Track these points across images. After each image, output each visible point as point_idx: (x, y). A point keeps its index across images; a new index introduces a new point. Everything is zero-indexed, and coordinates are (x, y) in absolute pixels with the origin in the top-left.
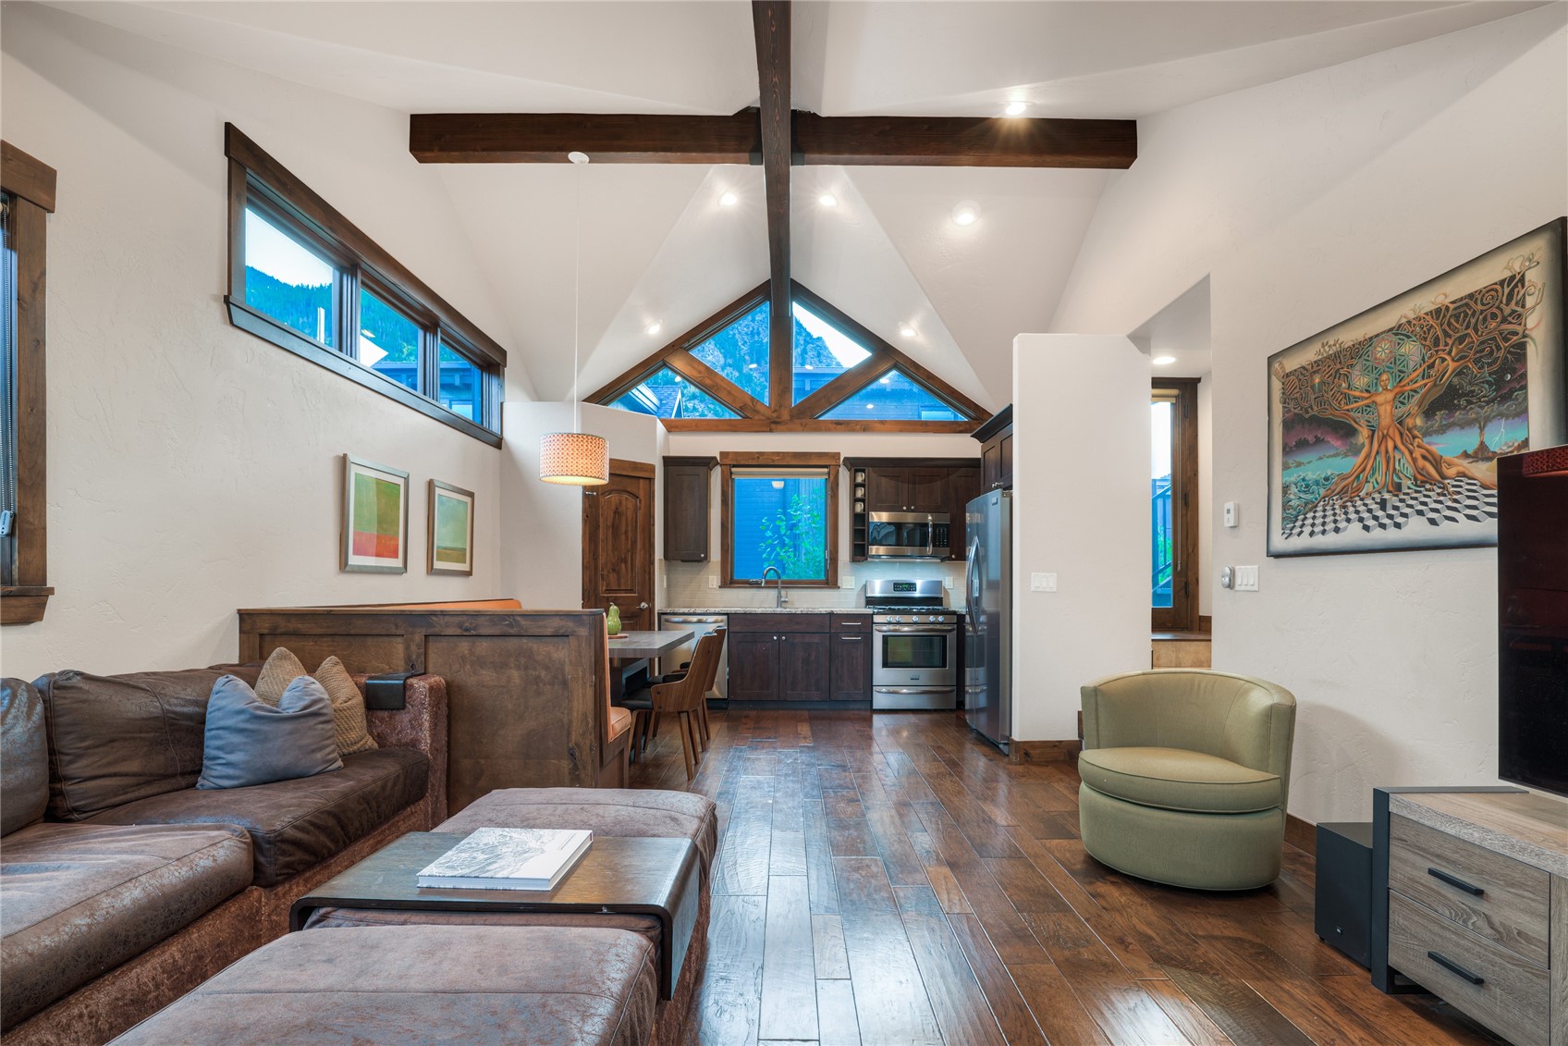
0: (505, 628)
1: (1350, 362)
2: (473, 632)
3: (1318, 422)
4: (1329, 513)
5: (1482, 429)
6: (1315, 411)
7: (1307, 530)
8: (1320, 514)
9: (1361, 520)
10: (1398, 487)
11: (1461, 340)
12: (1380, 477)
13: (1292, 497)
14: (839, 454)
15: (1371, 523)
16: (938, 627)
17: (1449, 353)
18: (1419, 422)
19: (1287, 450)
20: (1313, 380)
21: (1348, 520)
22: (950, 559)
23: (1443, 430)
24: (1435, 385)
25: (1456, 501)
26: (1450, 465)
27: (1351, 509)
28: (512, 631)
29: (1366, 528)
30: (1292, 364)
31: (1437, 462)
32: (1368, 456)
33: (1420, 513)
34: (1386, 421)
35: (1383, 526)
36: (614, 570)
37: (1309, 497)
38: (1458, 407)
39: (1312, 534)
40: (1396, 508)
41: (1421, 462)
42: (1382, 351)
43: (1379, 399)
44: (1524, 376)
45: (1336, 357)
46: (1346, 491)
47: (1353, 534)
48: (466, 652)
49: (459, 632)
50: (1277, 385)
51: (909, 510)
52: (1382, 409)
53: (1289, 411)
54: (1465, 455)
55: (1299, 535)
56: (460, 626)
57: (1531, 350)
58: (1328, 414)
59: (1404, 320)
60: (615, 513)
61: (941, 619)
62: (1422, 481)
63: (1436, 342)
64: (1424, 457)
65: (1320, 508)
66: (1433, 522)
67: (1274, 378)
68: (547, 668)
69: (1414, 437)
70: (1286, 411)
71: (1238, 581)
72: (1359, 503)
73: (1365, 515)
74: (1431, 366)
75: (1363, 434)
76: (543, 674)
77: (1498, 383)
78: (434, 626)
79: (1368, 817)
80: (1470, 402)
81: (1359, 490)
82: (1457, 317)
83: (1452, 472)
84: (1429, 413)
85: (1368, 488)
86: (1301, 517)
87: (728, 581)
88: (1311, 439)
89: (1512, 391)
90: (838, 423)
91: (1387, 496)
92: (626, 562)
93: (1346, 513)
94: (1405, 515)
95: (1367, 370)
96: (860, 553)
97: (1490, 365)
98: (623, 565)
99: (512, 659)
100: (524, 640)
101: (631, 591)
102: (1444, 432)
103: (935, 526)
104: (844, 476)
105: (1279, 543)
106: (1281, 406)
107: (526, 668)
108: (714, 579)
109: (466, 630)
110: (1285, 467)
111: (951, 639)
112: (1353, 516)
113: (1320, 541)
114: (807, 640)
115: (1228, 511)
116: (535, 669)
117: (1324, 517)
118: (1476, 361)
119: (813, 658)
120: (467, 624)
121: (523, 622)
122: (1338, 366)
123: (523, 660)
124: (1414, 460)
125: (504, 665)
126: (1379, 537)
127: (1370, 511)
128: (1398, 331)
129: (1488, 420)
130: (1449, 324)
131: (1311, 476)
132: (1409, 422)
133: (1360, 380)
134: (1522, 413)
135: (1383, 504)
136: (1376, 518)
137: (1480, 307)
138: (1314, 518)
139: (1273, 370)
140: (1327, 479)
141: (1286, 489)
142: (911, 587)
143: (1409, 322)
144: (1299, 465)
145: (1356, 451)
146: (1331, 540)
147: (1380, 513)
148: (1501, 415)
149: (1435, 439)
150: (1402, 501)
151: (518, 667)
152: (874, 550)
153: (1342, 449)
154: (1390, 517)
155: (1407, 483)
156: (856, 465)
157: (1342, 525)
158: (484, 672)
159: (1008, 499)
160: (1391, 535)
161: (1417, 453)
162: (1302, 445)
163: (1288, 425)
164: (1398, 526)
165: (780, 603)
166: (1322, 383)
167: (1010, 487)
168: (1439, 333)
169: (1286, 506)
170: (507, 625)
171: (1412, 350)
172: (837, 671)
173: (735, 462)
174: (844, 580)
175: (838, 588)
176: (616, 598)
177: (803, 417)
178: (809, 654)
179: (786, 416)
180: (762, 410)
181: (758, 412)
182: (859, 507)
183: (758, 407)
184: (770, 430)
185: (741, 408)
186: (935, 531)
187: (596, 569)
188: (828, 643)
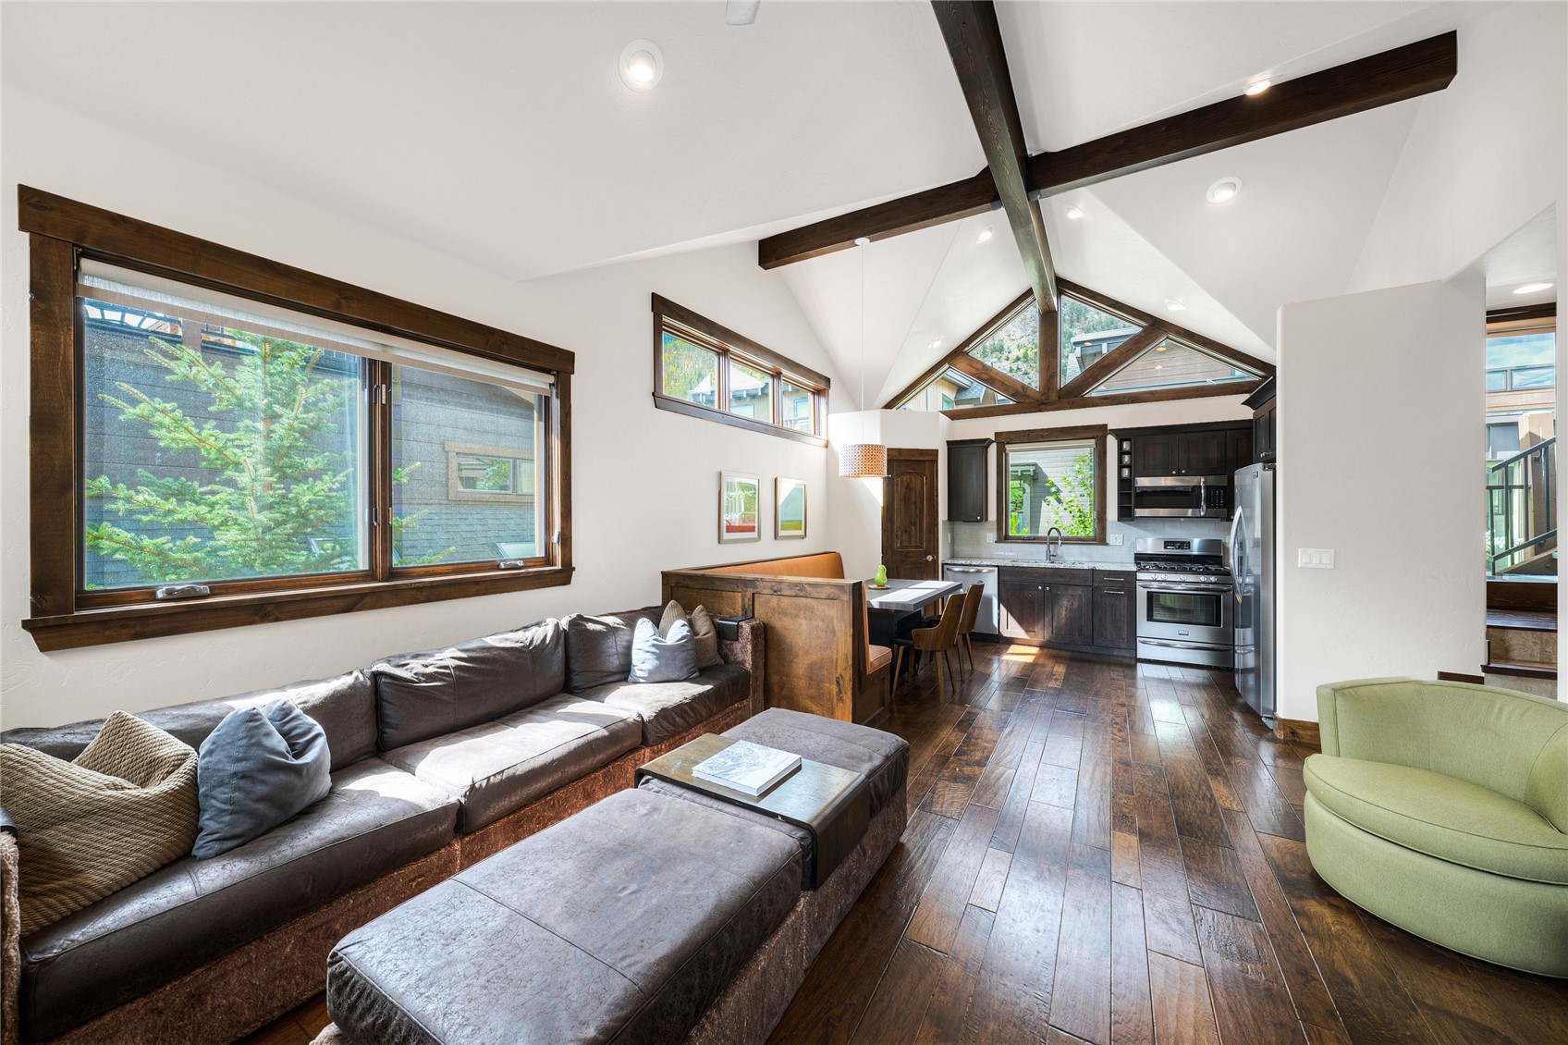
14: (1106, 426)
16: (1211, 586)
28: (801, 594)
36: (906, 531)
51: (1179, 475)
61: (1215, 578)
68: (823, 621)
76: (822, 624)
87: (1004, 537)
90: (1106, 398)
92: (915, 525)
96: (1125, 514)
98: (913, 528)
99: (803, 612)
100: (810, 600)
101: (922, 547)
103: (1207, 488)
104: (1112, 443)
107: (811, 619)
108: (991, 536)
111: (1227, 599)
114: (1070, 592)
116: (815, 619)
119: (1076, 607)
121: (808, 589)
123: (809, 614)
142: (1187, 544)
151: (805, 618)
152: (1140, 511)
156: (1122, 435)
159: (1273, 471)
165: (1050, 556)
167: (1274, 460)
170: (798, 590)
172: (1100, 620)
173: (1004, 439)
174: (1112, 537)
175: (1107, 544)
176: (908, 552)
177: (1073, 396)
178: (1072, 604)
179: (1054, 397)
180: (1032, 394)
181: (1028, 396)
182: (1126, 472)
183: (1028, 392)
184: (1040, 411)
185: (1013, 395)
186: (1207, 493)
187: (892, 530)
188: (1090, 596)
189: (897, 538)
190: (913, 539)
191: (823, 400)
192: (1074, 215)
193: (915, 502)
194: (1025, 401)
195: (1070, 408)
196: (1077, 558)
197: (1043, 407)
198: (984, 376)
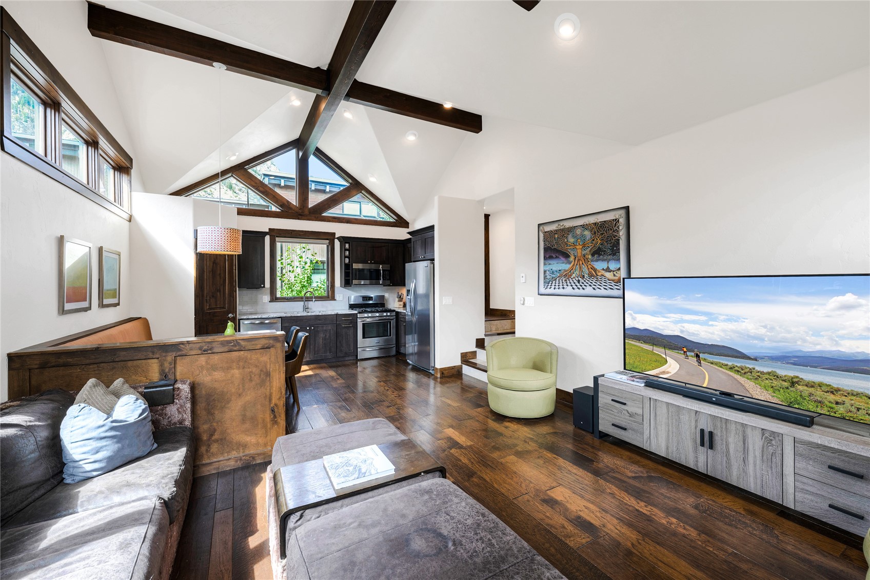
0: (231, 347)
1: (568, 233)
2: (210, 352)
3: (556, 251)
4: (561, 282)
5: (608, 262)
6: (556, 247)
7: (553, 287)
8: (557, 282)
9: (572, 286)
10: (584, 276)
11: (602, 234)
12: (577, 272)
13: (547, 275)
14: (334, 234)
15: (575, 287)
16: (387, 318)
17: (599, 237)
18: (590, 257)
19: (545, 258)
20: (555, 236)
21: (567, 285)
22: (389, 285)
23: (597, 261)
24: (594, 246)
25: (601, 283)
26: (599, 272)
27: (568, 282)
28: (235, 349)
29: (573, 288)
30: (548, 228)
31: (595, 270)
32: (574, 265)
33: (590, 285)
34: (579, 255)
35: (579, 288)
36: (213, 296)
37: (554, 276)
38: (601, 255)
39: (555, 288)
40: (583, 283)
41: (590, 270)
42: (578, 231)
43: (577, 247)
44: (619, 249)
45: (562, 230)
46: (567, 275)
47: (569, 290)
48: (204, 363)
49: (200, 352)
50: (542, 235)
51: (371, 263)
52: (578, 251)
53: (546, 245)
54: (603, 269)
55: (550, 288)
56: (200, 349)
57: (621, 241)
58: (560, 249)
59: (585, 224)
60: (213, 263)
61: (389, 314)
62: (591, 275)
63: (595, 233)
64: (591, 268)
65: (557, 280)
66: (594, 289)
67: (540, 232)
68: (256, 366)
69: (588, 261)
70: (545, 245)
71: (526, 302)
72: (571, 280)
73: (573, 284)
74: (593, 240)
75: (572, 258)
76: (254, 370)
77: (612, 250)
78: (183, 351)
79: (592, 386)
80: (605, 254)
81: (571, 275)
82: (601, 227)
83: (599, 274)
84: (593, 255)
85: (574, 275)
86: (551, 282)
87: (274, 299)
88: (554, 256)
89: (616, 253)
90: (334, 218)
91: (580, 279)
92: (220, 292)
93: (566, 283)
94: (586, 286)
95: (574, 237)
96: (347, 283)
97: (610, 244)
98: (218, 293)
99: (235, 364)
100: (242, 352)
101: (224, 308)
102: (597, 262)
103: (383, 270)
104: (337, 244)
105: (543, 290)
106: (543, 242)
107: (244, 368)
108: (266, 298)
109: (204, 351)
110: (545, 264)
111: (393, 323)
112: (569, 284)
113: (557, 291)
114: (325, 328)
115: (522, 277)
116: (249, 368)
117: (559, 283)
118: (606, 242)
119: (327, 337)
120: (205, 347)
121: (242, 343)
122: (564, 233)
123: (241, 364)
124: (588, 269)
125: (229, 368)
126: (577, 291)
127: (574, 283)
128: (583, 226)
129: (610, 260)
130: (599, 228)
131: (554, 269)
132: (587, 256)
133: (571, 240)
134: (619, 260)
135: (579, 281)
136: (576, 286)
137: (607, 226)
138: (555, 283)
139: (540, 229)
140: (560, 271)
141: (545, 272)
142: (370, 298)
143: (587, 225)
144: (550, 264)
145: (570, 263)
146: (561, 291)
147: (578, 284)
148: (613, 259)
149: (595, 263)
150: (585, 281)
151: (239, 368)
152: (355, 282)
153: (566, 262)
154: (581, 286)
155: (586, 276)
156: (344, 240)
157: (565, 287)
158: (216, 373)
159: (432, 265)
160: (581, 292)
161: (589, 267)
162: (551, 258)
163: (546, 250)
164: (583, 289)
165: (306, 308)
166: (558, 237)
167: (433, 260)
168: (596, 230)
169: (545, 277)
170: (232, 346)
171: (587, 233)
172: (340, 342)
173: (275, 234)
174: (338, 296)
175: (335, 300)
176: (215, 312)
177: (316, 213)
178: (326, 335)
179: (307, 212)
180: (293, 208)
181: (291, 208)
182: (347, 260)
183: (291, 206)
184: (298, 219)
185: (281, 206)
186: (383, 272)
187: (203, 296)
188: (335, 329)
189: (207, 302)
190: (218, 302)
191: (125, 178)
192: (348, 115)
193: (220, 274)
194: (287, 211)
195: (316, 221)
196: (319, 309)
197: (300, 217)
198: (261, 189)
